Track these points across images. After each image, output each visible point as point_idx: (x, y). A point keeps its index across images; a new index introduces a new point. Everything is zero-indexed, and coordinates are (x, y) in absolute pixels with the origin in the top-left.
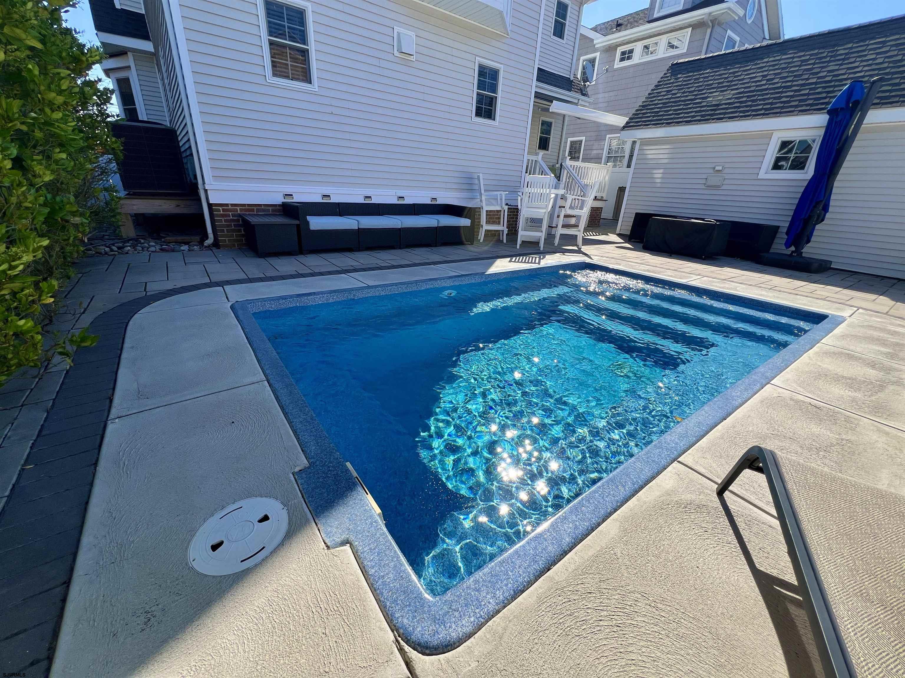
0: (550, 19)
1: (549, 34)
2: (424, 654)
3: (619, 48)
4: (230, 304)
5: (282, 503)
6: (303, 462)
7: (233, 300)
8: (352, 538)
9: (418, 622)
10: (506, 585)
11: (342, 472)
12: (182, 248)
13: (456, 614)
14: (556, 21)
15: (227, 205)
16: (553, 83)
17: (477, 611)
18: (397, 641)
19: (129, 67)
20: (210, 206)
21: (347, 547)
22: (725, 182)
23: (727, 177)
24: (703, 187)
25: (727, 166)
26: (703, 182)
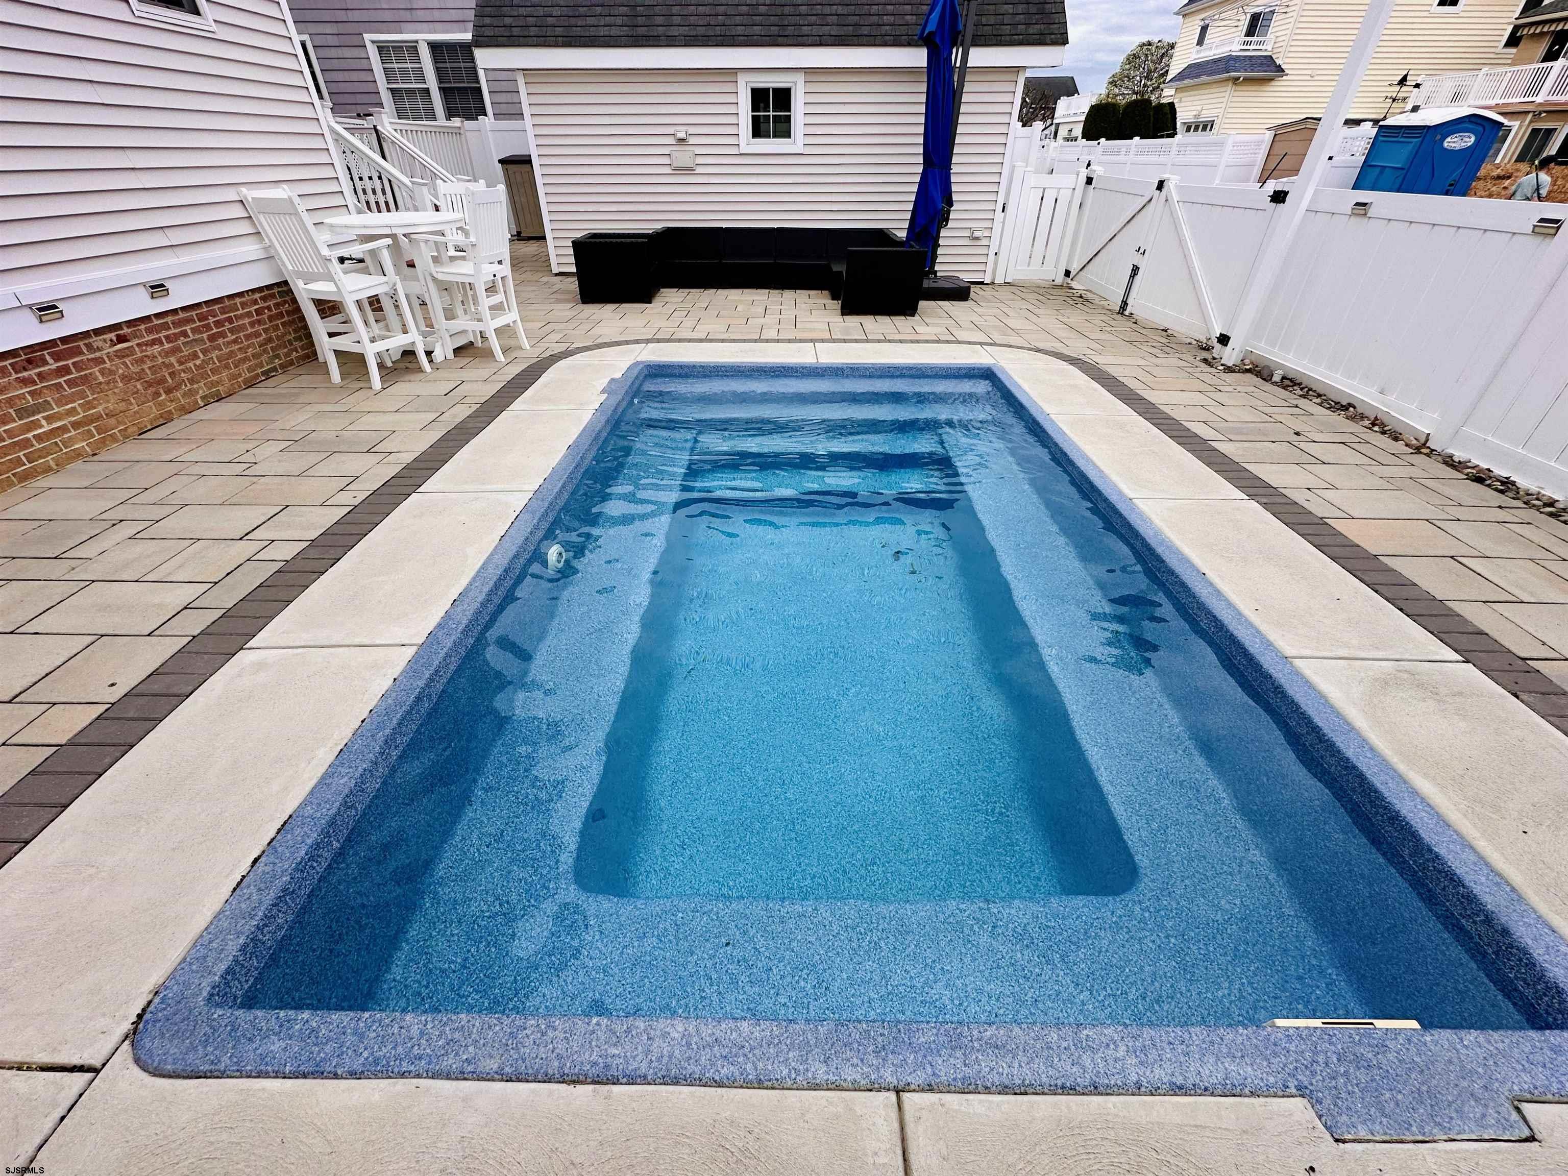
22: (700, 160)
23: (699, 150)
24: (668, 170)
25: (692, 130)
26: (666, 160)
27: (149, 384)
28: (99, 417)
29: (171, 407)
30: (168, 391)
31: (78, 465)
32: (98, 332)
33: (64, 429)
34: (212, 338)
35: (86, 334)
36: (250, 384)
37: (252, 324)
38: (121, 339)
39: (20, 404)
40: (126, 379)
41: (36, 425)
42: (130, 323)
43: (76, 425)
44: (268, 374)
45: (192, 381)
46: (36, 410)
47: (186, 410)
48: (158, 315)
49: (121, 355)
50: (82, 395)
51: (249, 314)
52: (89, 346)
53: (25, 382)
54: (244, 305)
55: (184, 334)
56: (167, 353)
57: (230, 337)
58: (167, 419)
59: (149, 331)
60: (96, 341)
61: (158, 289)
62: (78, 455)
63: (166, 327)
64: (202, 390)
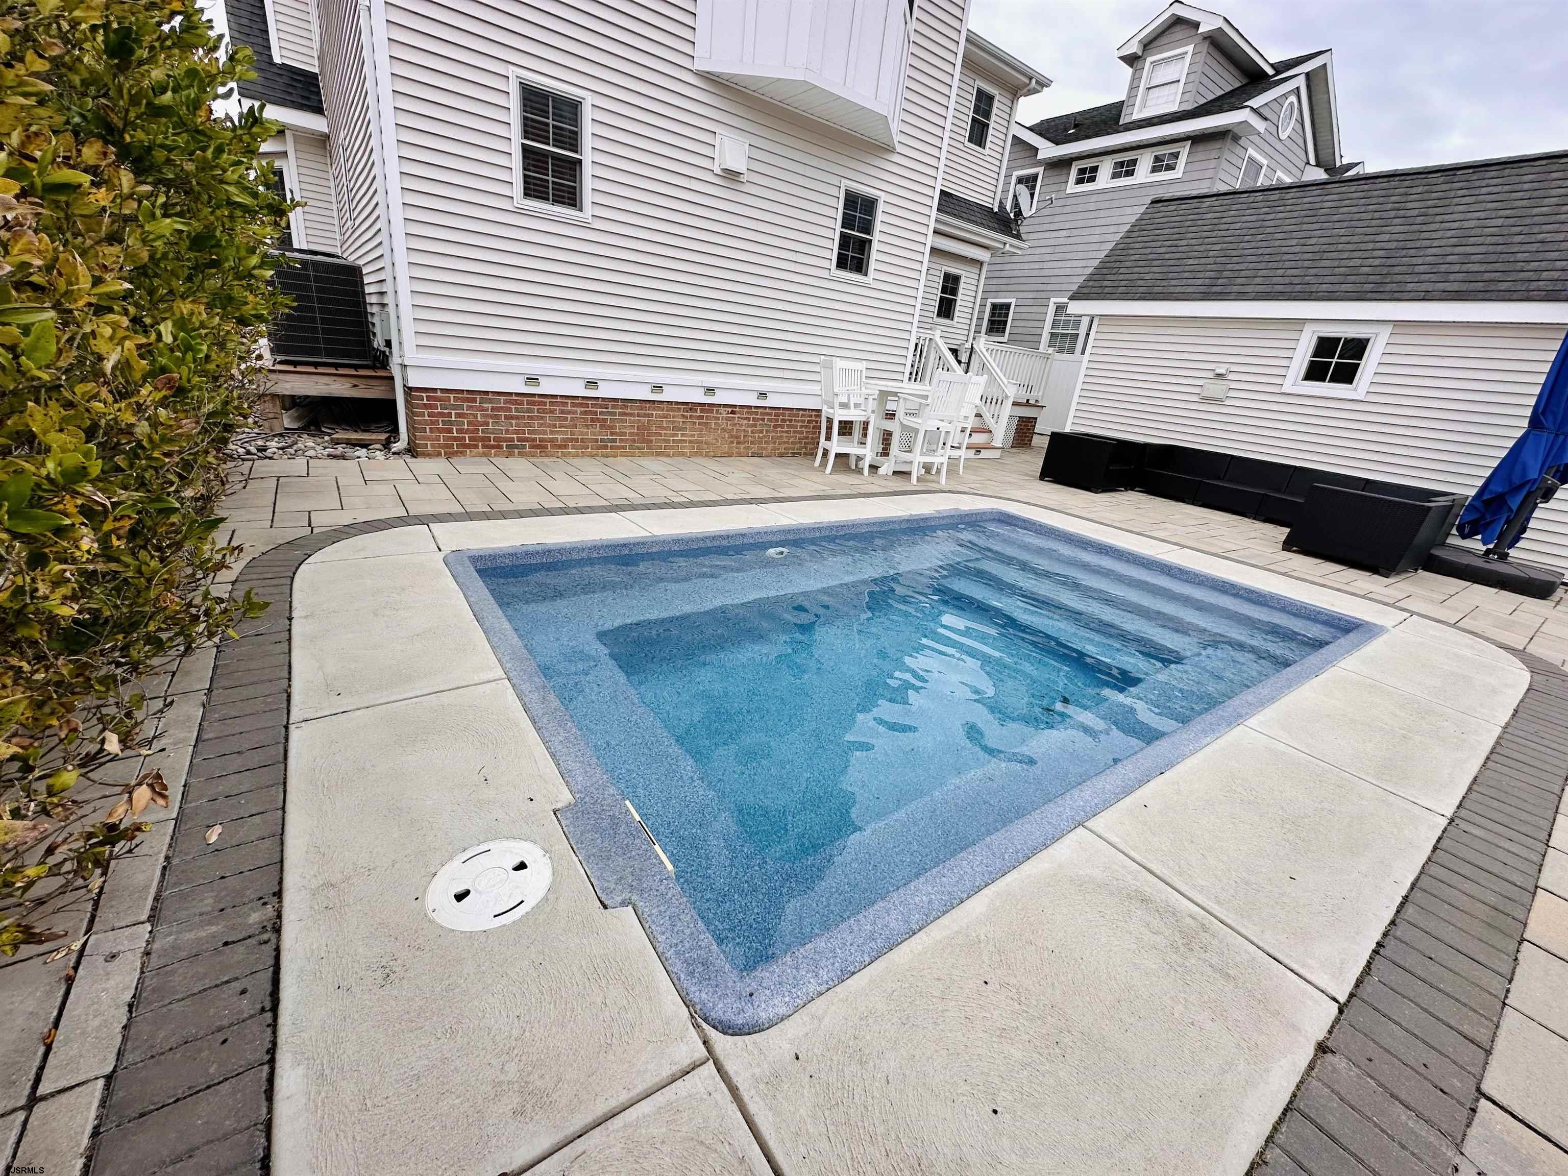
0: (965, 118)
1: (961, 139)
2: (725, 1033)
3: (1074, 164)
4: (442, 555)
5: (543, 848)
6: (565, 797)
7: (447, 548)
8: (634, 898)
9: (720, 998)
10: (833, 964)
11: (621, 813)
12: (357, 453)
13: (767, 992)
14: (974, 120)
15: (434, 390)
16: (964, 215)
17: (793, 990)
18: (692, 1017)
19: (285, 154)
20: (409, 390)
21: (630, 908)
22: (1231, 394)
23: (1234, 385)
24: (1196, 399)
25: (1234, 368)
26: (1197, 390)
27: (732, 436)
28: (701, 442)
29: (735, 451)
30: (738, 443)
31: (681, 459)
32: (725, 406)
33: (685, 441)
34: (775, 426)
35: (720, 405)
36: (781, 455)
37: (801, 427)
38: (732, 412)
39: (676, 425)
40: (724, 430)
41: (677, 435)
42: (741, 407)
43: (690, 442)
44: (794, 455)
45: (752, 443)
46: (680, 429)
47: (740, 455)
48: (756, 407)
49: (728, 419)
50: (701, 430)
51: (803, 421)
52: (717, 411)
53: (683, 416)
54: (803, 416)
55: (763, 420)
56: (749, 426)
57: (786, 429)
58: (730, 455)
59: (747, 413)
60: (722, 410)
61: (763, 395)
62: (683, 454)
63: (757, 414)
64: (755, 448)
